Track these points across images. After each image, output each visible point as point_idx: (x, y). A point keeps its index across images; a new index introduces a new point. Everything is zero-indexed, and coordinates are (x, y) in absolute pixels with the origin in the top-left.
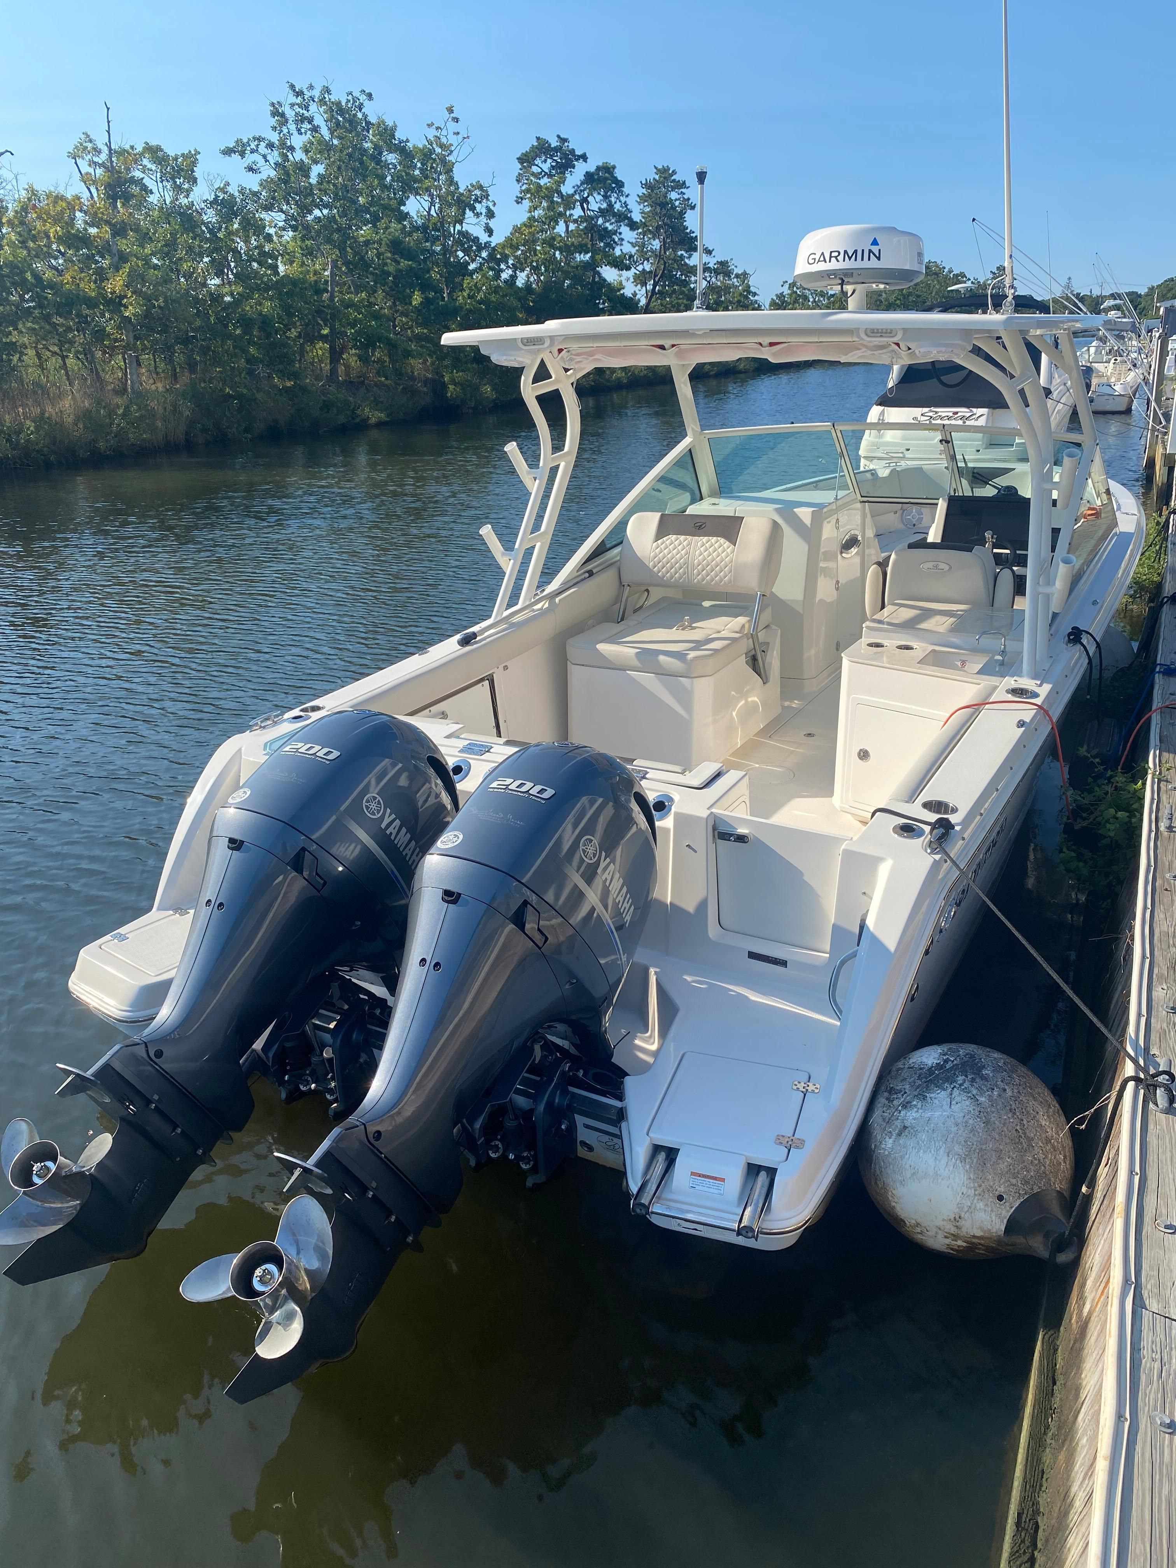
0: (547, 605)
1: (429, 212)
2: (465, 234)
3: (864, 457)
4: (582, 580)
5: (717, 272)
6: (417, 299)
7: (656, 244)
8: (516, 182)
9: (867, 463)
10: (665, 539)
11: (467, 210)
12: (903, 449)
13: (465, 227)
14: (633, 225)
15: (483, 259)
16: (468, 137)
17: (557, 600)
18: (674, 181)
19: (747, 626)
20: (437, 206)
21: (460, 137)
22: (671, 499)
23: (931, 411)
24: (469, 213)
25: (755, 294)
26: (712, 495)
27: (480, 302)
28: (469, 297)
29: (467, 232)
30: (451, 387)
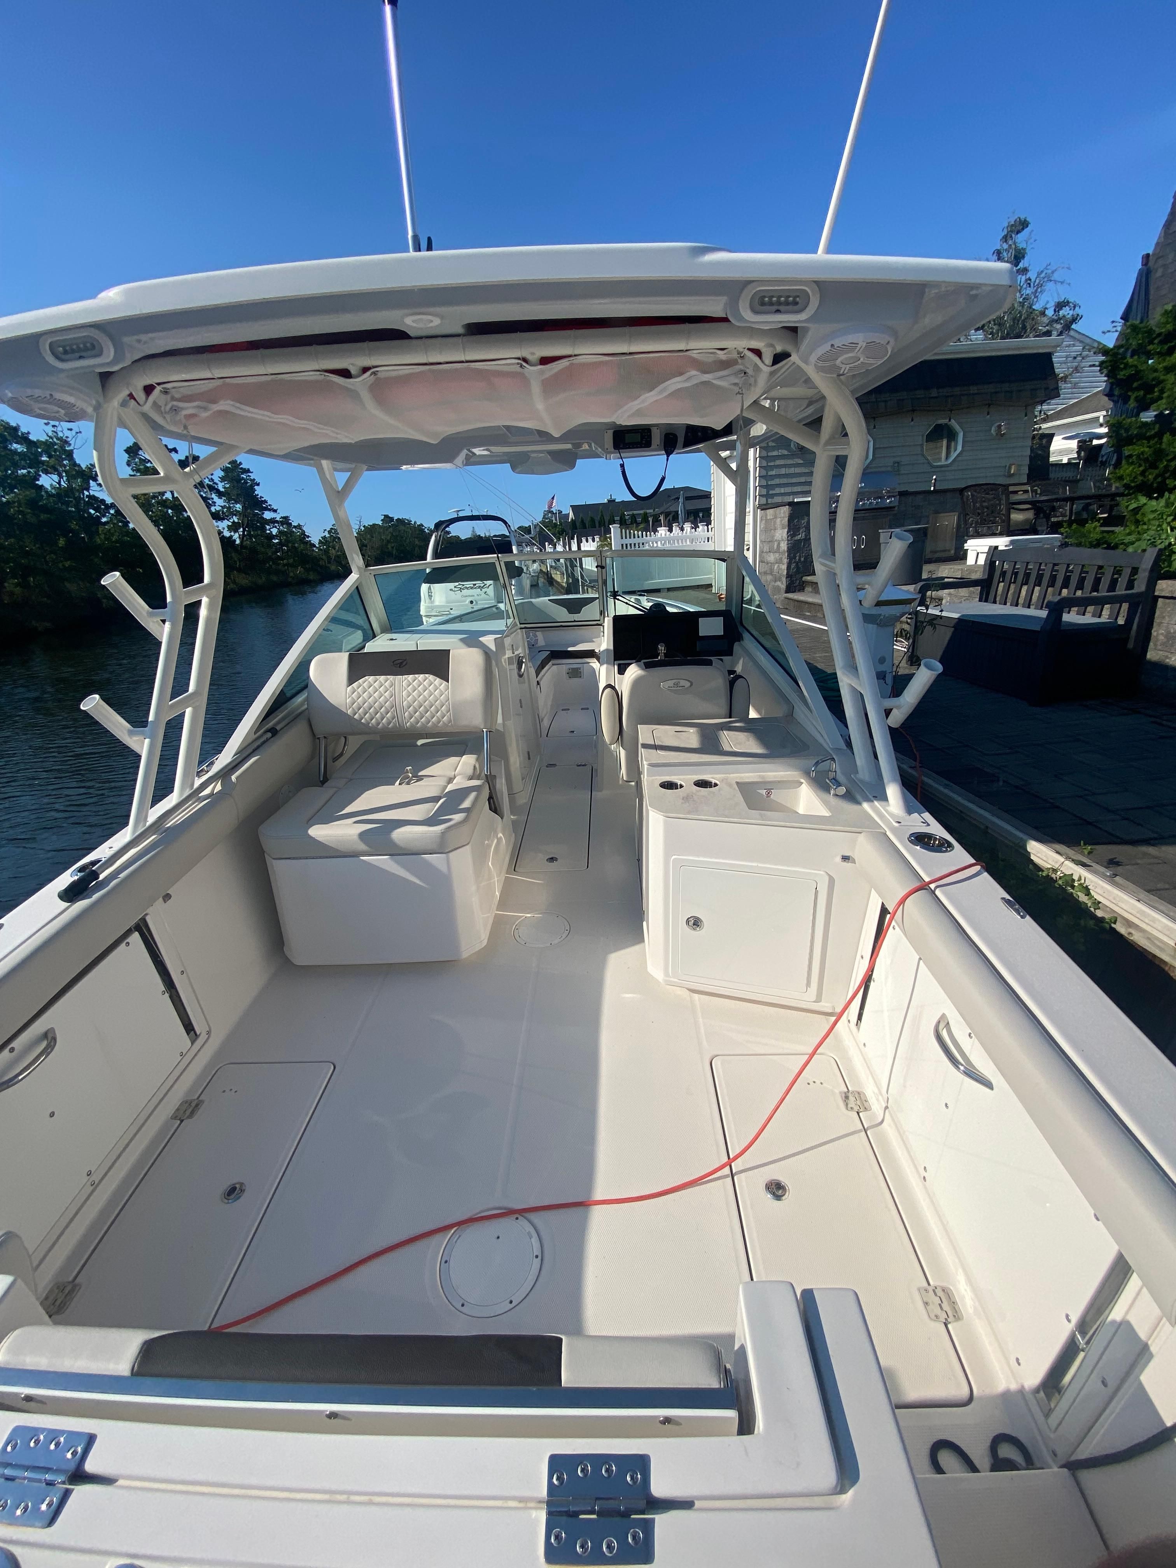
0: (219, 787)
1: (59, 483)
2: (93, 498)
3: (426, 616)
4: (264, 742)
5: (282, 523)
6: (62, 542)
7: (239, 507)
8: (127, 467)
9: (428, 619)
10: (361, 681)
11: (91, 481)
12: (449, 609)
13: (92, 493)
14: (220, 494)
15: (112, 515)
16: (80, 432)
17: (233, 778)
18: (242, 468)
19: (477, 766)
20: (65, 478)
21: (74, 433)
22: (344, 637)
23: (459, 584)
24: (92, 483)
25: (308, 537)
26: (385, 630)
27: (116, 542)
28: (106, 539)
29: (94, 496)
30: (104, 601)
